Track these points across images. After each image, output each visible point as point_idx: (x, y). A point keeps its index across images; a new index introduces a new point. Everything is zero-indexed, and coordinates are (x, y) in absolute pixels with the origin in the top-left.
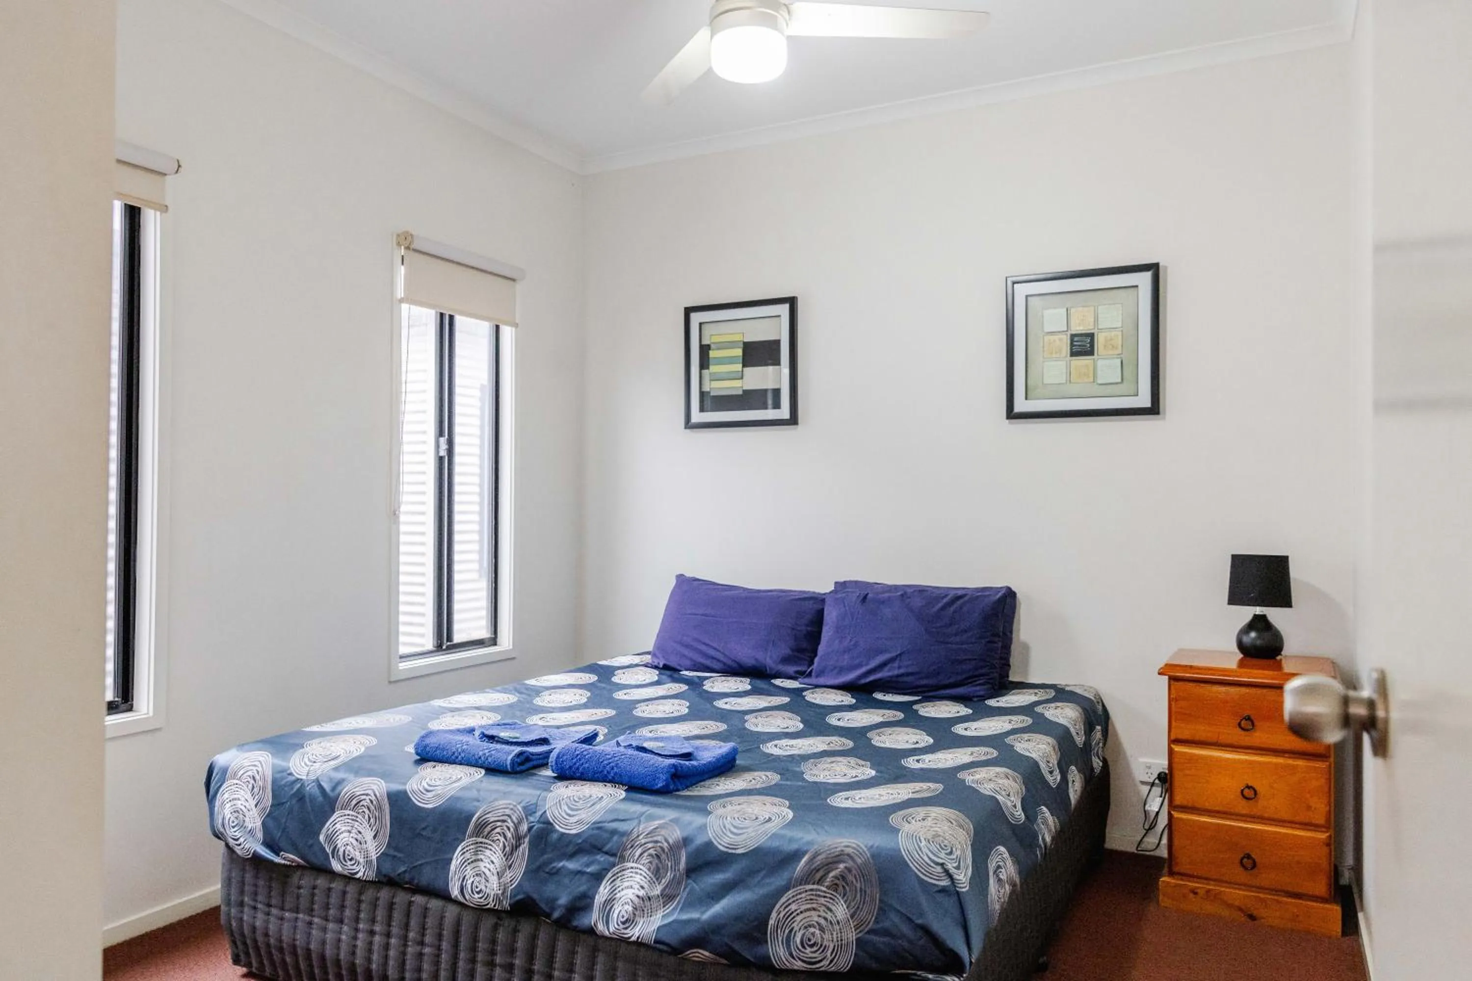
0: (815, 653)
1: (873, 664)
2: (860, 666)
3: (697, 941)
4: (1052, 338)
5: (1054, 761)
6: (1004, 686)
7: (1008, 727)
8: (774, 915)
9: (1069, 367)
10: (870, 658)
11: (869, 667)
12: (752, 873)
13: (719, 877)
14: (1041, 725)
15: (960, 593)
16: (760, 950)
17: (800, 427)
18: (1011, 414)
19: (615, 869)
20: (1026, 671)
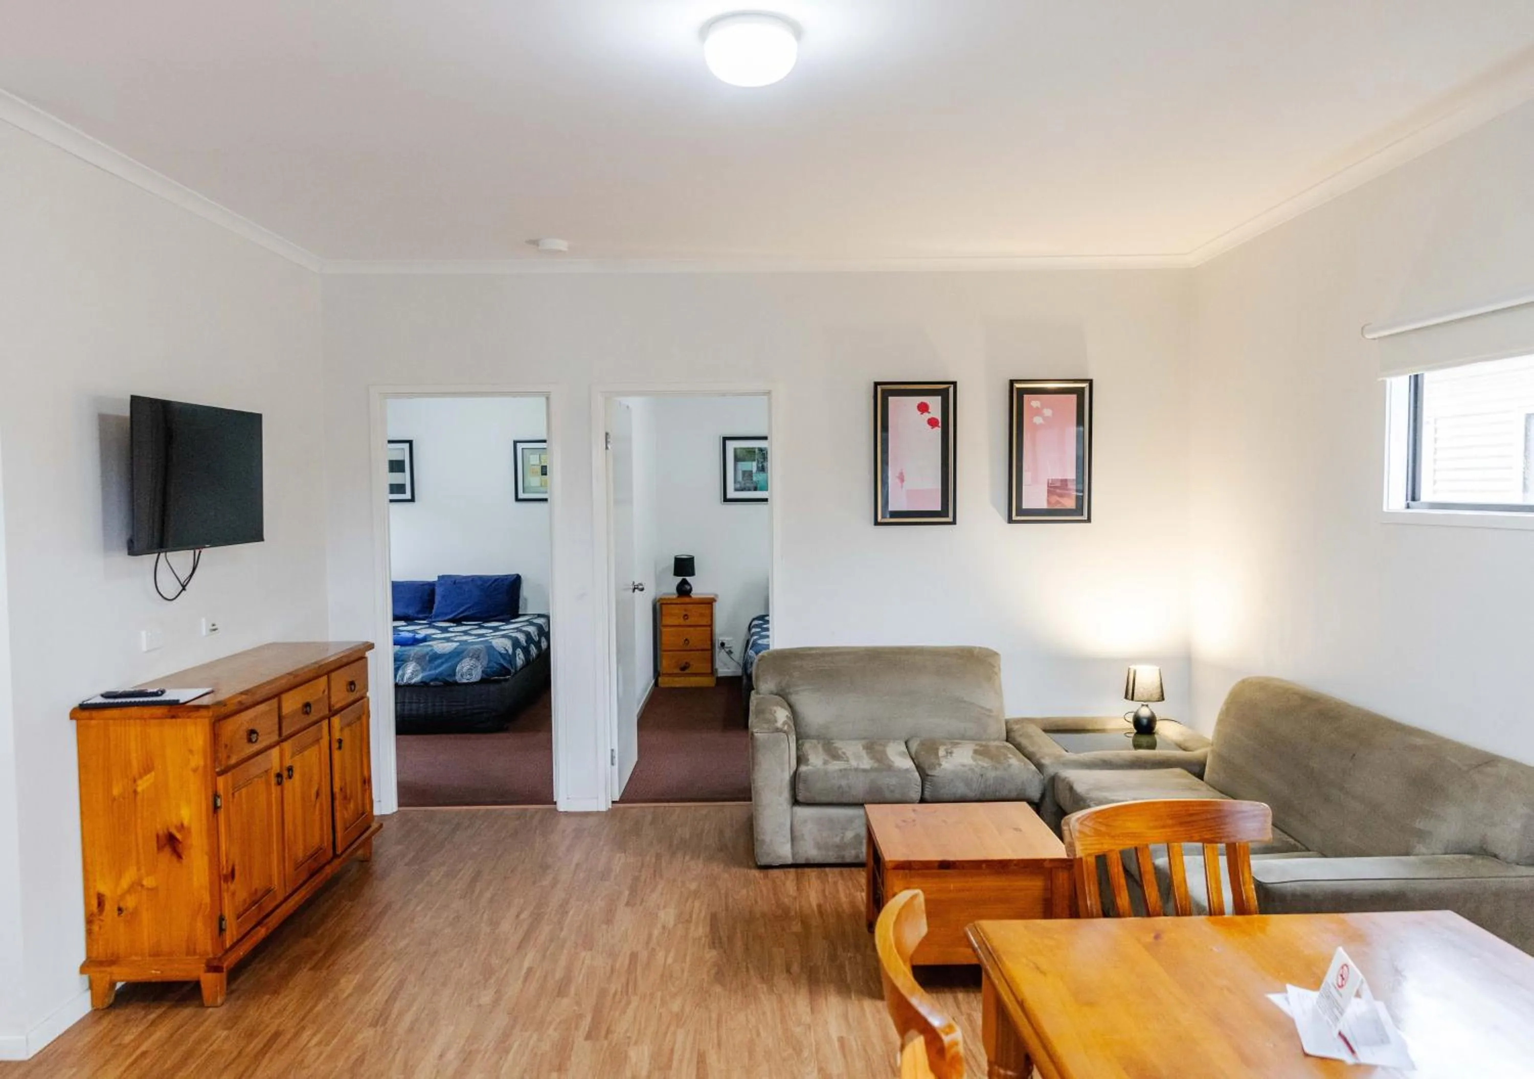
0: (432, 608)
1: (461, 610)
2: (455, 611)
3: (436, 679)
4: (533, 467)
5: (536, 633)
6: (518, 616)
7: (520, 625)
8: (458, 668)
9: (541, 479)
10: (459, 608)
11: (459, 612)
12: (450, 658)
13: (439, 661)
14: (531, 623)
15: (497, 577)
16: (454, 679)
17: (416, 503)
18: (517, 499)
19: (404, 666)
20: (526, 608)
